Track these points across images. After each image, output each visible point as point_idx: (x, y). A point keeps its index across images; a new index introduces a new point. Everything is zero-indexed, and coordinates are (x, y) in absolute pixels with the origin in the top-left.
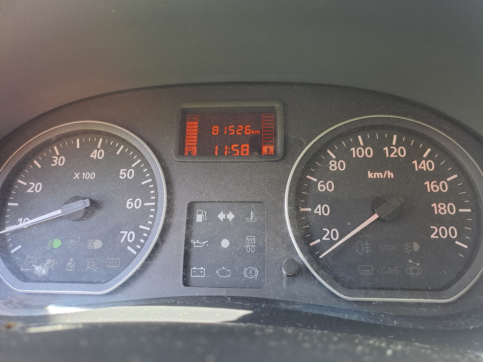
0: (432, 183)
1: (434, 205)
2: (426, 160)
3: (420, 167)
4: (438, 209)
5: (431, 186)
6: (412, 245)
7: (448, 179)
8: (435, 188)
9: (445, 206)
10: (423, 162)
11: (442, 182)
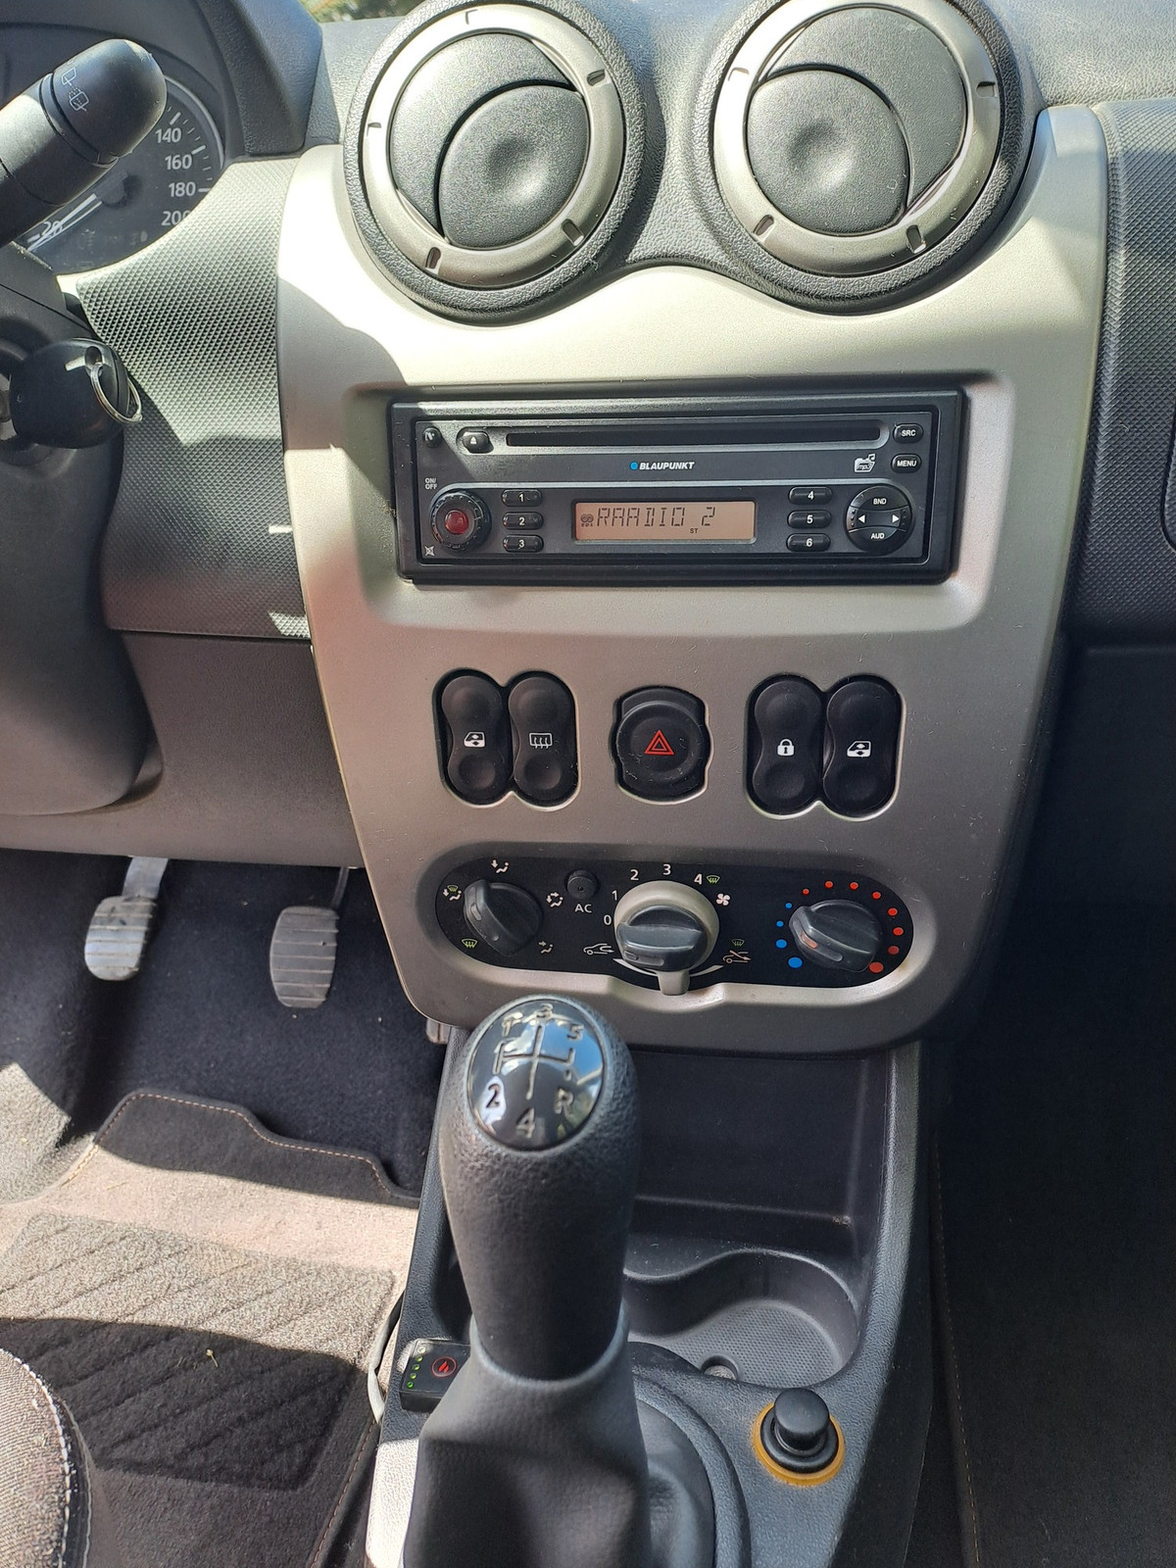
0: (175, 158)
1: (172, 185)
2: (172, 128)
3: (164, 138)
4: (175, 189)
5: (173, 162)
6: (140, 235)
7: (194, 152)
8: (177, 164)
9: (184, 185)
10: (169, 130)
11: (186, 156)
